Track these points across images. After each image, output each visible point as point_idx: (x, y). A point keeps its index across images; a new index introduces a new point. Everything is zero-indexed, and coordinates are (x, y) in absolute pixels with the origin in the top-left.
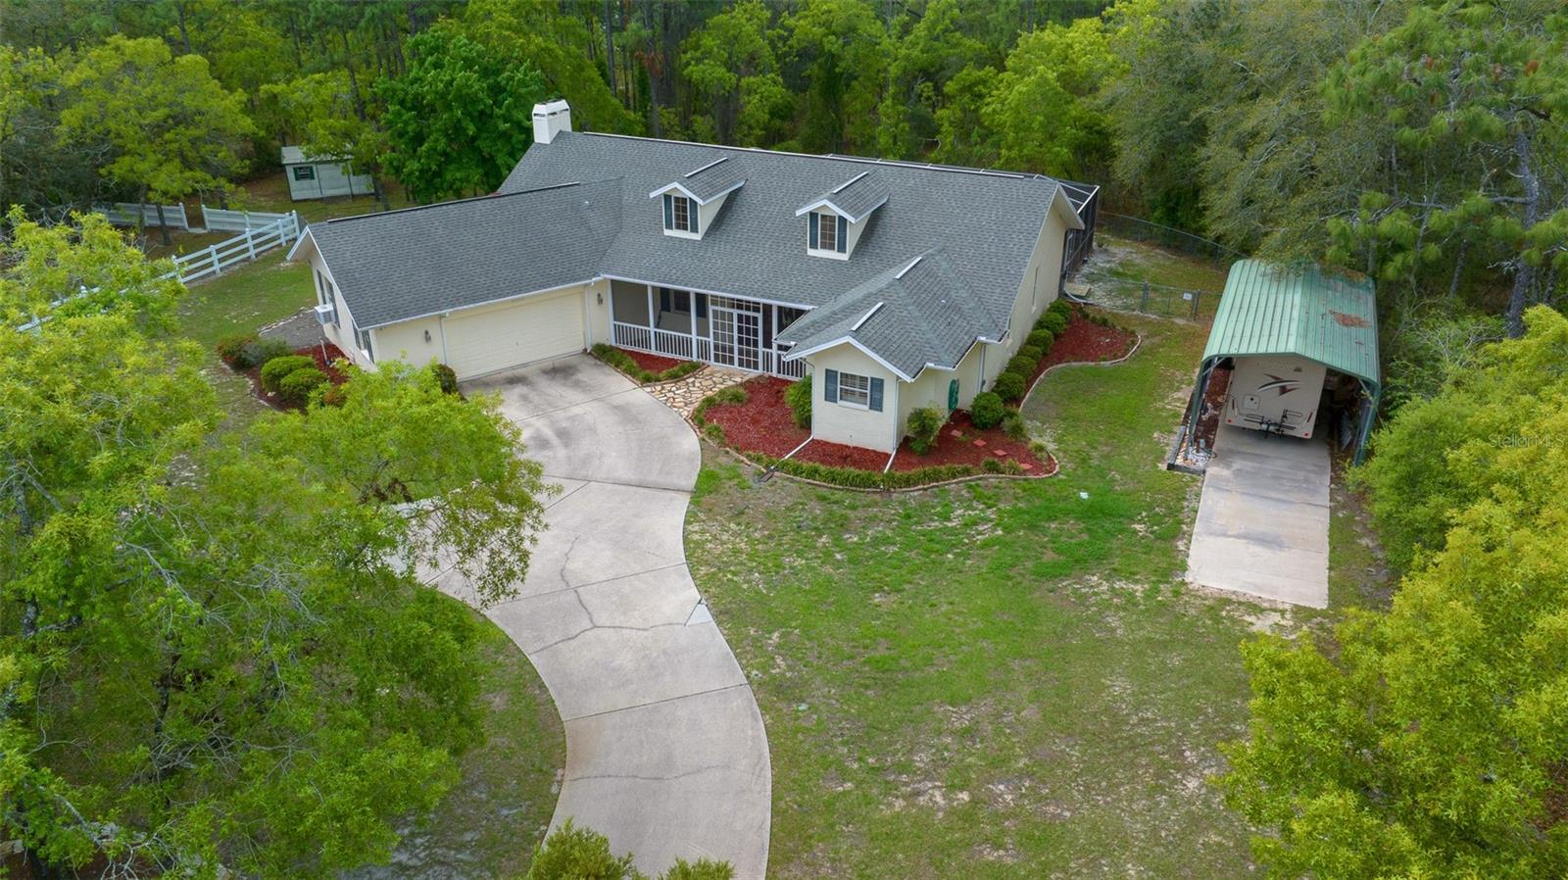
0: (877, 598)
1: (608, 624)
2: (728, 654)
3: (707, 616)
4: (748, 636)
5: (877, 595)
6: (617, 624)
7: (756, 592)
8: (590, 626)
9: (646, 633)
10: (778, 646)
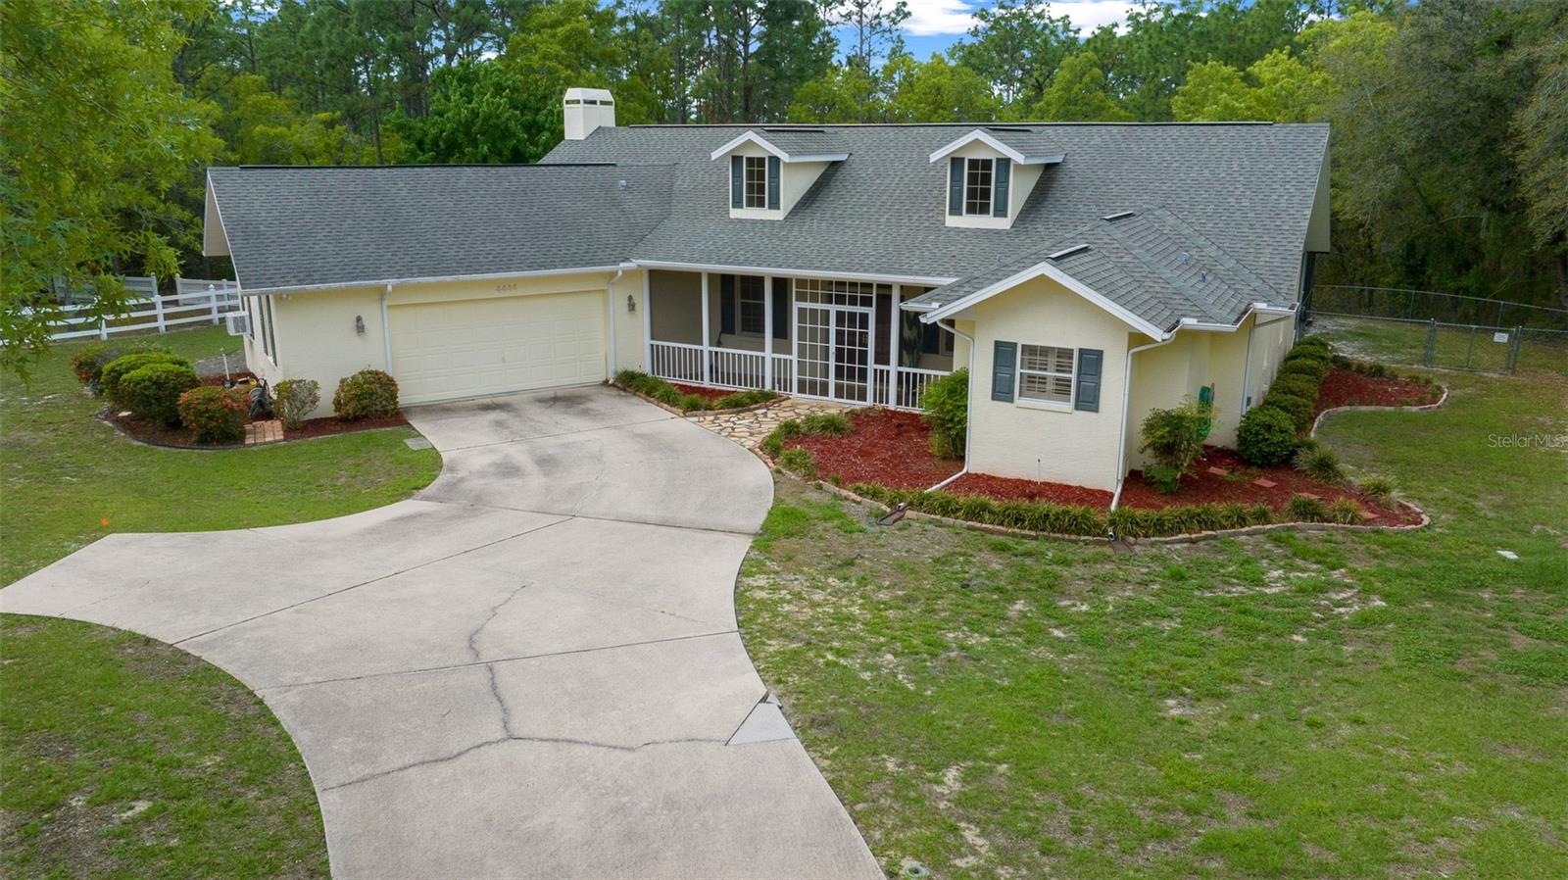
0: (1173, 708)
1: (544, 734)
2: (834, 813)
3: (782, 728)
4: (882, 773)
5: (1171, 702)
6: (566, 735)
7: (893, 688)
8: (500, 734)
9: (629, 756)
10: (961, 801)
